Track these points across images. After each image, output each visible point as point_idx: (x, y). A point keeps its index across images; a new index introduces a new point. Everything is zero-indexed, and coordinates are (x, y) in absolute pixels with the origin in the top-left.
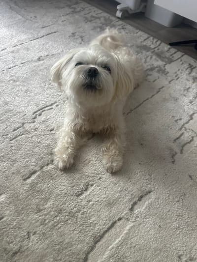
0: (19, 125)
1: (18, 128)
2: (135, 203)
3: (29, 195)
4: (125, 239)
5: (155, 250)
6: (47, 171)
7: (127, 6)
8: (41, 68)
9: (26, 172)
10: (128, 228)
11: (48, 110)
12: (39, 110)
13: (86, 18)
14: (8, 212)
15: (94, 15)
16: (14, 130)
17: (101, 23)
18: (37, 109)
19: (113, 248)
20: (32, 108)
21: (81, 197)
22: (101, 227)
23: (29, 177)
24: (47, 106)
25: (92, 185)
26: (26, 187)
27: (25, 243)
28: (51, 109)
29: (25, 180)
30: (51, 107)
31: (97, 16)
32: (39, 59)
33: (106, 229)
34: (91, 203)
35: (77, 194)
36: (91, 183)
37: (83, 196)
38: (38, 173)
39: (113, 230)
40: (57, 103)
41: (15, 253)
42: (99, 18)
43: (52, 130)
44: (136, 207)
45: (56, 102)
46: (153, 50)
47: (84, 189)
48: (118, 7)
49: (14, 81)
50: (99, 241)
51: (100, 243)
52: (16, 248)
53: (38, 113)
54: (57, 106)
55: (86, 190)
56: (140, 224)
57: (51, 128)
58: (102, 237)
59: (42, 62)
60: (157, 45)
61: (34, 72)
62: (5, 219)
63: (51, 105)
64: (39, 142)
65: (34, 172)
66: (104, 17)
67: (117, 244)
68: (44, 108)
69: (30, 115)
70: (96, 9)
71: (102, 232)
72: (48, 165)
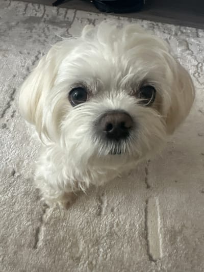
2: (146, 180)
3: (54, 258)
4: (163, 214)
6: (51, 218)
9: (29, 238)
10: (157, 203)
19: (161, 229)
21: (103, 213)
22: (140, 222)
23: (37, 240)
25: (103, 195)
26: (44, 253)
29: (35, 247)
33: (144, 220)
34: (115, 210)
35: (98, 214)
36: (100, 194)
37: (104, 210)
38: (43, 229)
39: (149, 216)
43: (14, 173)
44: (149, 182)
46: (43, 20)
47: (100, 204)
50: (147, 234)
51: (149, 235)
55: (102, 202)
57: (11, 171)
58: (146, 228)
60: (43, 11)
64: (13, 197)
65: (38, 231)
67: (161, 222)
71: (144, 224)
72: (44, 212)
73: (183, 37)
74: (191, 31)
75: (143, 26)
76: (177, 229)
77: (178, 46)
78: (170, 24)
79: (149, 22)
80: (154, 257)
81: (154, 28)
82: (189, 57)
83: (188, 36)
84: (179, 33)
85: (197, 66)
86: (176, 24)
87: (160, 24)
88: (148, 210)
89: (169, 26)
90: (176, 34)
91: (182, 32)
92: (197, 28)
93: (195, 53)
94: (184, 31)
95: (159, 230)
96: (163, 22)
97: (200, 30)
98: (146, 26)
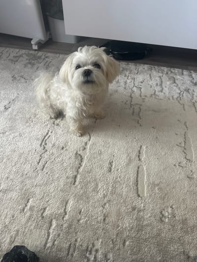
0: (38, 159)
1: (40, 160)
2: (139, 156)
3: (84, 190)
4: (148, 175)
5: (164, 169)
6: (82, 171)
7: (38, 40)
8: (15, 113)
9: (71, 180)
10: (145, 169)
11: (48, 138)
12: (42, 142)
13: (12, 60)
14: (81, 206)
15: (15, 55)
16: (38, 163)
17: (27, 59)
18: (40, 142)
20: (36, 145)
21: (112, 171)
22: (133, 177)
23: (75, 181)
24: (45, 137)
25: (112, 162)
27: (104, 211)
28: (49, 136)
29: (74, 184)
30: (48, 136)
31: (17, 55)
32: (6, 109)
33: (136, 177)
34: (119, 170)
35: (109, 171)
36: (111, 161)
37: (113, 169)
38: (79, 176)
39: (139, 175)
40: (51, 131)
41: (104, 220)
42: (21, 56)
43: (63, 148)
44: (141, 157)
45: (48, 131)
48: (32, 42)
49: (3, 133)
50: (137, 184)
51: (139, 184)
52: (102, 218)
53: (43, 144)
54: (51, 132)
55: (111, 166)
56: (149, 164)
57: (61, 147)
58: (137, 181)
59: (10, 109)
61: (12, 119)
62: (83, 210)
63: (47, 134)
64: (62, 160)
65: (76, 177)
66: (25, 53)
67: (146, 179)
69: (39, 149)
70: (12, 50)
71: (135, 179)
72: (79, 168)
73: (171, 75)
74: (178, 71)
75: (144, 69)
76: (156, 183)
77: (168, 81)
78: (164, 66)
79: (149, 66)
80: (141, 196)
81: (152, 69)
82: (175, 88)
83: (176, 74)
84: (169, 72)
85: (180, 94)
86: (167, 67)
87: (156, 67)
88: (139, 172)
89: (162, 68)
90: (167, 73)
91: (172, 72)
92: (183, 69)
93: (179, 85)
94: (173, 71)
95: (145, 183)
96: (158, 65)
97: (185, 70)
98: (146, 68)
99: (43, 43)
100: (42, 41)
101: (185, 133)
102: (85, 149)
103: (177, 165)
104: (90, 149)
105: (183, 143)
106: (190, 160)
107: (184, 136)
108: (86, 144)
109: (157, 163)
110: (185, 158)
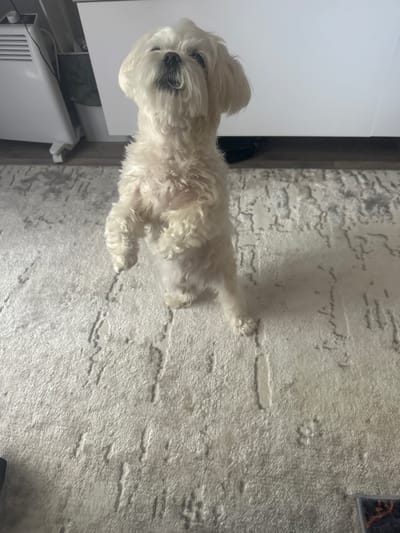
0: (88, 364)
1: (91, 367)
2: (257, 339)
3: (170, 408)
4: (273, 369)
5: (299, 357)
6: (164, 377)
7: (61, 145)
8: (38, 288)
9: (146, 394)
10: (267, 359)
11: (100, 326)
12: (91, 334)
13: (19, 189)
14: (167, 435)
15: (24, 178)
16: (89, 372)
17: (46, 184)
18: (87, 335)
19: (271, 382)
20: (81, 340)
21: (214, 370)
22: (249, 377)
23: (153, 396)
24: (95, 324)
25: (213, 354)
26: (161, 404)
27: (207, 439)
28: (102, 322)
29: (152, 400)
30: (100, 322)
31: (28, 177)
32: (22, 282)
33: (254, 375)
34: (225, 367)
35: (208, 371)
36: (210, 353)
37: (214, 368)
38: (158, 386)
39: (260, 372)
40: (102, 313)
41: (207, 453)
42: (34, 178)
43: (127, 341)
44: (259, 341)
45: (99, 313)
48: (53, 151)
49: (23, 326)
51: (259, 388)
52: (203, 450)
53: (93, 337)
54: (105, 315)
55: (212, 361)
56: (273, 351)
57: (124, 339)
58: (256, 383)
59: (29, 282)
61: (35, 300)
62: (171, 442)
63: (98, 319)
64: (128, 361)
65: (154, 388)
66: (41, 173)
67: (271, 377)
68: (94, 327)
69: (88, 346)
70: (16, 168)
71: (253, 379)
72: (158, 372)
73: (305, 182)
74: (316, 173)
75: (255, 177)
76: (287, 382)
77: (299, 195)
78: (289, 167)
79: (263, 170)
80: (264, 406)
81: (268, 176)
82: (311, 207)
83: (312, 181)
84: (300, 178)
85: (320, 217)
86: (296, 168)
87: (276, 171)
88: (258, 366)
89: (288, 171)
90: (296, 181)
91: (304, 177)
92: (324, 168)
93: (319, 202)
94: (307, 174)
95: (269, 384)
96: (280, 167)
97: (327, 171)
98: (258, 176)
99: (70, 149)
100: (69, 145)
101: (332, 288)
102: (164, 337)
103: (321, 347)
104: (173, 337)
105: (330, 307)
106: (341, 336)
107: (329, 295)
108: (166, 328)
109: (286, 348)
110: (334, 333)
